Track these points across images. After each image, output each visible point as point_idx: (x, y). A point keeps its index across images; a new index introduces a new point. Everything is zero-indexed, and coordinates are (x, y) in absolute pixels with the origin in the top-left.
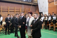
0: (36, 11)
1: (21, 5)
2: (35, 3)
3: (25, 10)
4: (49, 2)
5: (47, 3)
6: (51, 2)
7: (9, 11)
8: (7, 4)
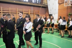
0: (46, 13)
1: (30, 7)
2: (44, 5)
3: (34, 12)
4: (59, 4)
5: (57, 5)
6: (61, 3)
7: (17, 12)
8: (15, 6)
